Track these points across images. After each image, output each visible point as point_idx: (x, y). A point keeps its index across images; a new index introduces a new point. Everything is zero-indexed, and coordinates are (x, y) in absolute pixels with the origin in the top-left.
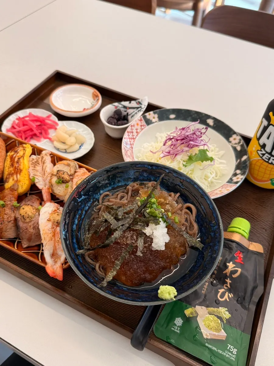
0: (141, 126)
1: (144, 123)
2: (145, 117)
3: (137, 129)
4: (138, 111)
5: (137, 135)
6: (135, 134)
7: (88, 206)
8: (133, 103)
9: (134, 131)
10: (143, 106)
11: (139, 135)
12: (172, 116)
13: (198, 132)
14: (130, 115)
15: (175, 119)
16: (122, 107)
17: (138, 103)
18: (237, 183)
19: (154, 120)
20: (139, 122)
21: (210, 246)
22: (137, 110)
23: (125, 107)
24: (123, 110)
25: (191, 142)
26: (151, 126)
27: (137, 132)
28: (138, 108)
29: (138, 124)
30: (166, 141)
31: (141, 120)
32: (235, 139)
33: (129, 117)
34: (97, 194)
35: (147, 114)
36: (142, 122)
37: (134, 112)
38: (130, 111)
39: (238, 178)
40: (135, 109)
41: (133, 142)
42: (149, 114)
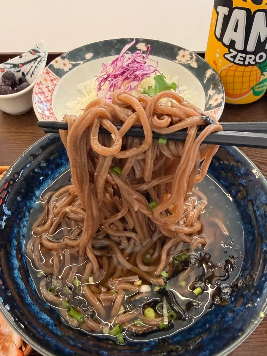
0: (52, 80)
1: (53, 75)
2: (51, 67)
3: (47, 87)
4: (38, 63)
5: (52, 95)
6: (48, 94)
7: (24, 226)
8: (26, 56)
9: (45, 90)
10: (42, 54)
11: (55, 93)
12: (89, 56)
13: (138, 58)
14: (27, 74)
15: (93, 58)
16: (11, 67)
17: (33, 52)
18: (219, 105)
19: (66, 69)
20: (47, 76)
21: (249, 200)
22: (37, 62)
23: (15, 66)
24: (13, 70)
25: (137, 73)
26: (64, 77)
27: (49, 91)
28: (35, 59)
29: (46, 80)
30: (100, 84)
31: (48, 73)
32: (183, 56)
33: (28, 77)
34: (32, 200)
35: (52, 63)
36: (51, 75)
37: (32, 67)
38: (25, 69)
39: (216, 100)
40: (33, 62)
41: (51, 106)
42: (56, 62)
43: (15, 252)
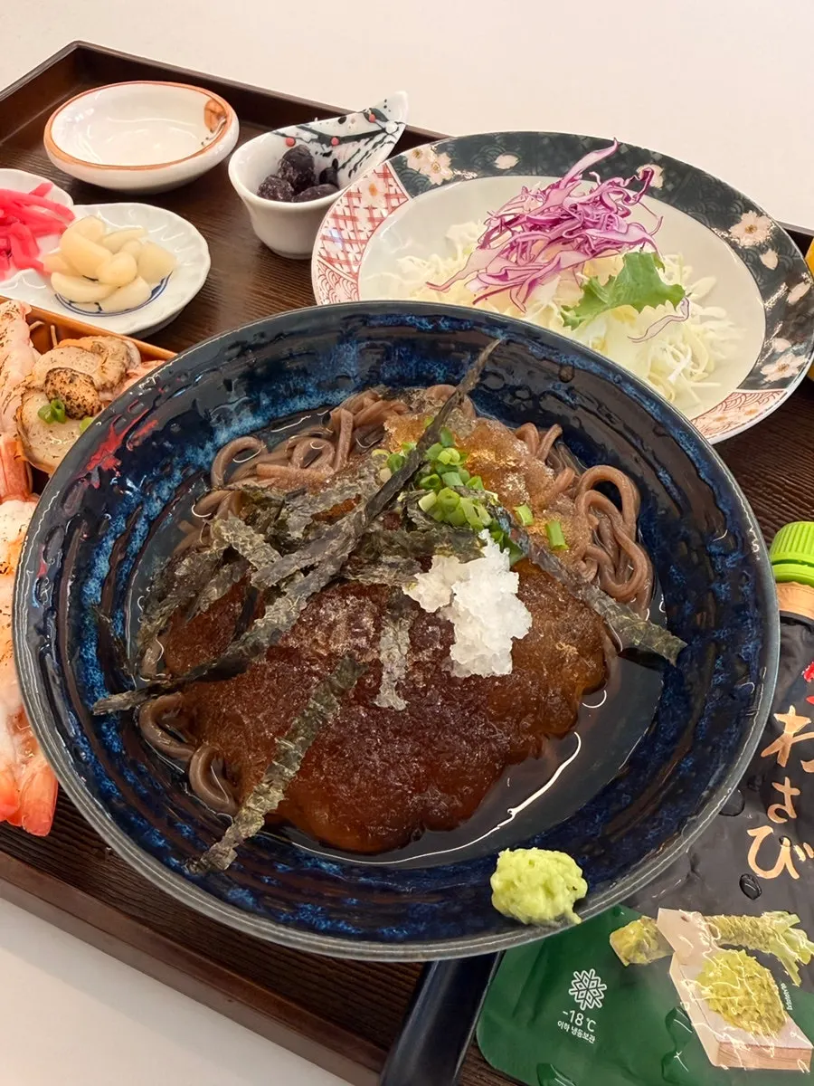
0: (387, 196)
1: (397, 185)
2: (400, 167)
3: (370, 209)
4: (374, 146)
5: (373, 231)
6: (364, 225)
7: (158, 497)
8: (353, 121)
9: (362, 214)
10: (390, 127)
11: (383, 230)
12: (506, 161)
13: (614, 197)
14: (344, 166)
15: (515, 170)
16: (312, 140)
17: (372, 116)
18: (784, 383)
19: (435, 179)
20: (380, 185)
22: (372, 143)
23: (323, 139)
24: (315, 149)
25: (590, 232)
26: (422, 197)
27: (372, 219)
28: (371, 135)
29: (373, 190)
30: (488, 235)
31: (385, 175)
32: (751, 229)
33: (342, 175)
34: (202, 448)
35: (407, 154)
36: (391, 181)
37: (359, 150)
38: (343, 152)
39: (784, 368)
40: (363, 141)
41: (358, 257)
42: (418, 154)
43: (111, 543)
